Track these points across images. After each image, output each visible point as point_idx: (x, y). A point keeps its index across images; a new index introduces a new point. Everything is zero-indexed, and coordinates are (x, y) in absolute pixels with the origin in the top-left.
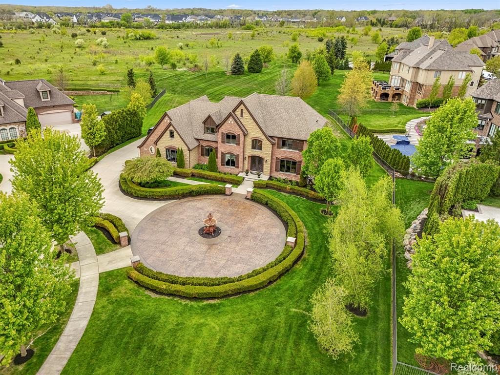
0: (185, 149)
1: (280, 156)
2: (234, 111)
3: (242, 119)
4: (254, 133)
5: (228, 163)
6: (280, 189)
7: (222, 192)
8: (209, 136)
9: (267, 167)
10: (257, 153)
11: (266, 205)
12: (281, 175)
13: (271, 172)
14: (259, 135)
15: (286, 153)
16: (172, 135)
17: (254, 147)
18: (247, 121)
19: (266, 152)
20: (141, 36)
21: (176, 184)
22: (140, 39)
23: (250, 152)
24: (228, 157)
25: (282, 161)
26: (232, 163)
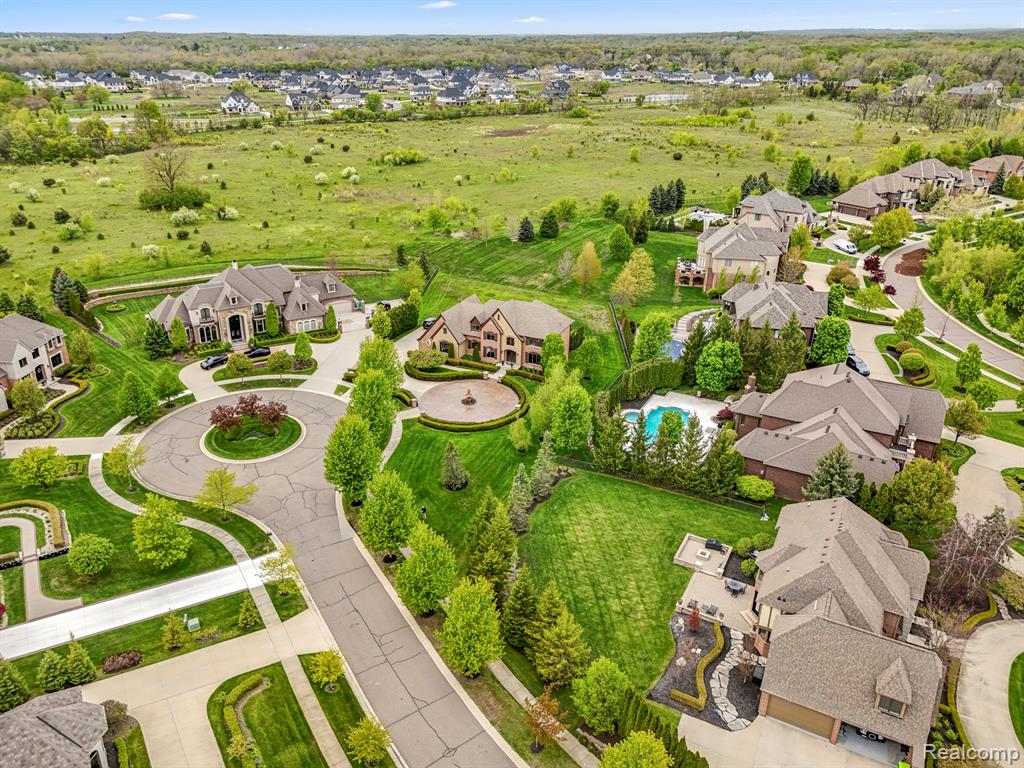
0: (455, 343)
1: (528, 351)
2: (493, 315)
3: (499, 322)
4: (508, 333)
5: (489, 355)
6: (526, 376)
7: (480, 377)
8: (474, 333)
9: (518, 358)
10: (510, 347)
11: (511, 386)
12: (530, 366)
13: (522, 363)
14: (512, 335)
15: (532, 348)
16: (445, 332)
17: (508, 344)
18: (502, 323)
19: (517, 347)
20: (402, 160)
21: (447, 370)
22: (400, 164)
23: (506, 347)
24: (488, 350)
25: (530, 355)
26: (492, 355)
